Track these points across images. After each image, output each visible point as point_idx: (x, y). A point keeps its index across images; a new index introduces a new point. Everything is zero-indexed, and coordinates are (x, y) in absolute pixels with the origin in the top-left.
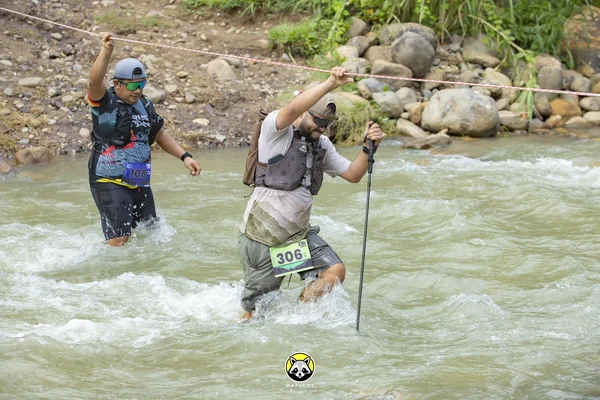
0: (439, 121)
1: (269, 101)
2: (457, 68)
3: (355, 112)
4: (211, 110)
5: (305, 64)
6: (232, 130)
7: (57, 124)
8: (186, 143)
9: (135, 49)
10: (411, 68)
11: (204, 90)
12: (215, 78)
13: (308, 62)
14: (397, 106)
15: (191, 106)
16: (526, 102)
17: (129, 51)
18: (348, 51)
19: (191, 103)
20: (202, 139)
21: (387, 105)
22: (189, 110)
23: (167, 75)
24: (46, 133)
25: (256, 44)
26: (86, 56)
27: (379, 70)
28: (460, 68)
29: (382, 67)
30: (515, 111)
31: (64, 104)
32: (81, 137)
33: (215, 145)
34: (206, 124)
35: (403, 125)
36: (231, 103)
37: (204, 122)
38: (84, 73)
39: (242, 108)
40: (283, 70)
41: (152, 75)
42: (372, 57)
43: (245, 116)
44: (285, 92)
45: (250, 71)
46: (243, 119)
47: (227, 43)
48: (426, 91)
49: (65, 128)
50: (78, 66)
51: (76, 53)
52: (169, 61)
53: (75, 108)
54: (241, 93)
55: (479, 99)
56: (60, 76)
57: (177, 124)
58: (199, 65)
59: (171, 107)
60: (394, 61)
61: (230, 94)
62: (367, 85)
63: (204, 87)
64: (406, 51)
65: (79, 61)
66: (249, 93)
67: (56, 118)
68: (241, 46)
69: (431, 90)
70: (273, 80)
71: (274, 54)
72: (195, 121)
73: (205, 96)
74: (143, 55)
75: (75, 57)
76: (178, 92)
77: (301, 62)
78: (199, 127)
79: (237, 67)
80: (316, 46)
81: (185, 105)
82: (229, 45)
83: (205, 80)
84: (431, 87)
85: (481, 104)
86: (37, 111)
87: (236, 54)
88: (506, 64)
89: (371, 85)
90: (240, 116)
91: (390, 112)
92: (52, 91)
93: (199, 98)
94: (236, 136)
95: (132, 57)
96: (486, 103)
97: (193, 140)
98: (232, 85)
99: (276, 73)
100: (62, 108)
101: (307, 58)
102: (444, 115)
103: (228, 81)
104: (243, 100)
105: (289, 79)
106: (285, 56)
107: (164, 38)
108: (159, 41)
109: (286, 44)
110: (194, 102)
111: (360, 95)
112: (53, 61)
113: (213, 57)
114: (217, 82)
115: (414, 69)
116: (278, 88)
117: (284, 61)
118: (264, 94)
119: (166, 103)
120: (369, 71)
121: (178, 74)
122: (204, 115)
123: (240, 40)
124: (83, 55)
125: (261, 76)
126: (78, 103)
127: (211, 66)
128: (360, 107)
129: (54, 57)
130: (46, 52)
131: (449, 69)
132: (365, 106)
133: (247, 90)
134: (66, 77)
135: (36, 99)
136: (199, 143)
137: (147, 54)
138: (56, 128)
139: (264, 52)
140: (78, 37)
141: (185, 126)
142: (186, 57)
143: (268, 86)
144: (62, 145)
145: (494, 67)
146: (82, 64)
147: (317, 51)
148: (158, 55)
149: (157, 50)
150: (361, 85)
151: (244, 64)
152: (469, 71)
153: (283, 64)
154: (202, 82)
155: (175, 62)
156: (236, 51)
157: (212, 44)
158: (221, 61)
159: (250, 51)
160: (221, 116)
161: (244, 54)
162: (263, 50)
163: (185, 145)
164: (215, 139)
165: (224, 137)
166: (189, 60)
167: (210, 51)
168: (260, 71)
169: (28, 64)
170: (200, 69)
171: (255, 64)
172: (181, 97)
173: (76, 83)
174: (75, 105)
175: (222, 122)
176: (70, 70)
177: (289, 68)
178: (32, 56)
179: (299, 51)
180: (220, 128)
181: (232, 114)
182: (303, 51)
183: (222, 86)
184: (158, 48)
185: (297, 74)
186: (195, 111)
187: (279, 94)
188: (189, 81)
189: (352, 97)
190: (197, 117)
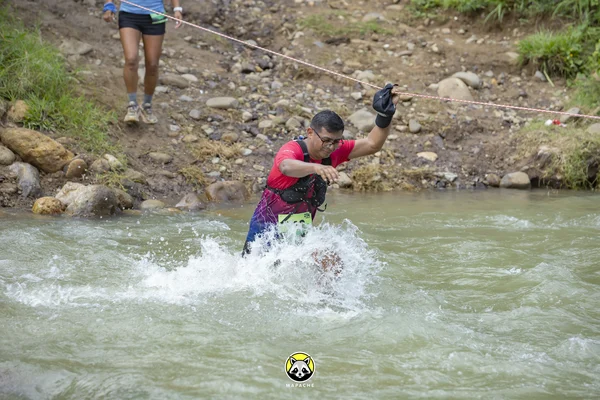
1: (514, 131)
4: (439, 142)
5: (565, 85)
6: (465, 166)
7: (253, 154)
8: (409, 181)
9: (348, 63)
11: (432, 117)
12: (447, 103)
13: (569, 83)
15: (416, 136)
17: (341, 65)
19: (416, 133)
20: (427, 177)
22: (412, 142)
24: (240, 165)
25: (502, 58)
26: (287, 71)
31: (261, 131)
33: (444, 185)
34: (433, 159)
36: (465, 134)
37: (430, 156)
38: (284, 93)
39: (479, 140)
40: (535, 92)
41: (369, 97)
43: (482, 150)
44: (535, 122)
45: (492, 93)
46: (479, 154)
47: (465, 56)
49: (263, 159)
50: (277, 84)
51: (274, 66)
53: (275, 136)
54: (479, 121)
56: (255, 96)
57: (397, 158)
58: (427, 85)
59: (391, 137)
61: (466, 123)
63: (433, 113)
65: (278, 77)
66: (489, 122)
67: (252, 147)
68: (483, 61)
70: (520, 106)
71: (525, 71)
72: (419, 155)
73: (434, 125)
74: (357, 72)
75: (274, 72)
76: (400, 119)
77: (560, 82)
78: (425, 162)
79: (476, 88)
80: (580, 62)
81: (408, 135)
82: (467, 60)
83: (434, 104)
86: (230, 138)
87: (476, 71)
90: (476, 150)
92: (247, 114)
93: (426, 127)
94: (470, 174)
95: (344, 73)
97: (417, 178)
98: (468, 111)
99: (525, 96)
100: (259, 135)
101: (567, 77)
103: (464, 106)
104: (482, 130)
105: (541, 104)
106: (538, 74)
107: (385, 50)
108: (379, 53)
109: (540, 60)
110: (419, 132)
112: (247, 76)
113: (446, 76)
114: (450, 107)
116: (526, 115)
117: (538, 81)
118: (508, 123)
122: (432, 148)
123: (483, 53)
124: (283, 70)
125: (506, 100)
126: (278, 129)
127: (443, 86)
129: (246, 71)
130: (237, 65)
133: (486, 118)
134: (263, 97)
135: (228, 123)
136: (424, 182)
137: (363, 69)
138: (252, 159)
139: (512, 70)
140: (277, 47)
141: (407, 160)
142: (413, 74)
143: (514, 113)
144: (260, 179)
146: (282, 81)
147: (581, 69)
148: (377, 71)
149: (376, 65)
151: (485, 84)
153: (536, 84)
154: (430, 106)
155: (397, 81)
156: (475, 67)
157: (445, 58)
158: (455, 80)
159: (494, 68)
160: (453, 149)
161: (486, 70)
162: (511, 66)
163: (407, 185)
164: (443, 177)
165: (456, 176)
166: (415, 78)
167: (443, 67)
168: (505, 94)
169: (216, 80)
170: (429, 90)
171: (499, 84)
172: (404, 124)
173: (275, 105)
174: (274, 132)
175: (453, 157)
176: (268, 88)
177: (543, 90)
178: (221, 70)
179: (557, 68)
180: (450, 164)
181: (466, 147)
182: (562, 68)
183: (454, 112)
184: (378, 62)
185: (553, 98)
186: (421, 142)
187: (526, 123)
188: (414, 105)
190: (422, 150)
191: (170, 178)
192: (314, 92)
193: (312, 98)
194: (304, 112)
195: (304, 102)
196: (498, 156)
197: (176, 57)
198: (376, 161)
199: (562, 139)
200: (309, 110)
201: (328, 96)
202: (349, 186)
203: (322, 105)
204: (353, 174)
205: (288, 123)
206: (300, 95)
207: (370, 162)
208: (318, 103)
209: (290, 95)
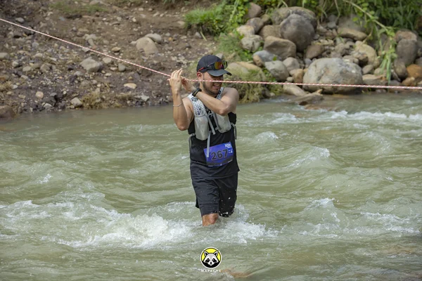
1: (183, 69)
2: (332, 42)
3: (249, 76)
4: (137, 76)
5: (213, 40)
6: (154, 92)
7: (18, 88)
8: (119, 102)
9: (81, 30)
10: (295, 42)
11: (133, 61)
12: (142, 52)
13: (216, 39)
14: (283, 72)
15: (123, 74)
16: (386, 68)
17: (76, 31)
18: (246, 30)
19: (123, 71)
20: (130, 99)
21: (276, 71)
22: (121, 77)
23: (104, 50)
24: (10, 95)
25: (175, 25)
26: (42, 36)
27: (270, 44)
28: (335, 41)
29: (272, 42)
30: (377, 75)
31: (24, 73)
32: (37, 98)
33: (142, 103)
34: (134, 88)
35: (288, 86)
37: (132, 86)
38: (40, 49)
40: (196, 45)
42: (265, 34)
43: (164, 81)
45: (170, 46)
46: (162, 83)
47: (153, 24)
48: (307, 60)
49: (25, 91)
50: (36, 44)
51: (35, 33)
52: (107, 39)
53: (33, 76)
54: (162, 64)
55: (347, 65)
56: (21, 52)
57: (111, 87)
58: (130, 42)
59: (107, 74)
60: (282, 37)
61: (154, 64)
62: (260, 56)
63: (133, 59)
64: (291, 29)
65: (37, 39)
66: (168, 64)
67: (18, 84)
68: (164, 27)
69: (312, 59)
70: (187, 53)
71: (189, 32)
72: (125, 85)
73: (134, 66)
74: (86, 35)
75: (34, 36)
76: (112, 63)
77: (210, 39)
78: (129, 90)
79: (160, 43)
80: (222, 26)
81: (118, 73)
82: (154, 26)
83: (134, 53)
84: (311, 56)
85: (348, 69)
86: (3, 78)
87: (160, 33)
88: (372, 38)
89: (264, 56)
90: (160, 81)
91: (278, 77)
92: (15, 63)
93: (130, 68)
94: (157, 96)
95: (78, 36)
96: (353, 69)
97: (124, 99)
98: (155, 57)
99: (190, 47)
100: (23, 76)
101: (215, 35)
102: (319, 78)
103: (153, 54)
104: (164, 69)
105: (200, 52)
106: (197, 34)
107: (103, 21)
108: (100, 23)
109: (198, 25)
110: (125, 71)
111: (255, 63)
112: (17, 40)
113: (142, 36)
114: (144, 55)
115: (298, 43)
116: (191, 59)
117: (197, 38)
118: (180, 64)
119: (103, 72)
120: (262, 45)
121: (113, 49)
122: (133, 80)
123: (163, 22)
124: (40, 35)
125: (178, 50)
126: (35, 72)
127: (140, 43)
128: (253, 73)
129: (17, 37)
130: (11, 33)
131: (326, 42)
132: (257, 72)
133: (166, 61)
134: (26, 52)
136: (128, 102)
137: (90, 34)
138: (18, 92)
139: (182, 32)
140: (36, 21)
141: (118, 89)
142: (120, 36)
143: (183, 58)
144: (23, 104)
145: (362, 40)
146: (39, 42)
147: (222, 30)
148: (98, 34)
149: (98, 31)
150: (256, 56)
151: (165, 41)
152: (342, 45)
153: (196, 40)
154: (131, 55)
155: (111, 40)
156: (159, 31)
157: (141, 26)
158: (147, 39)
159: (171, 31)
160: (146, 81)
161: (166, 33)
162: (181, 29)
163: (117, 104)
164: (140, 99)
165: (148, 97)
166: (122, 38)
167: (139, 31)
168: (177, 46)
170: (131, 45)
171: (174, 40)
172: (115, 67)
173: (34, 57)
174: (32, 73)
175: (146, 86)
176: (29, 47)
177: (201, 44)
179: (209, 30)
180: (145, 90)
181: (154, 80)
182: (211, 30)
183: (147, 58)
184: (99, 29)
185: (207, 48)
186: (126, 77)
187: (191, 64)
188: (122, 54)
189: (248, 65)
190: (127, 82)
192: (59, 48)
193: (58, 52)
194: (52, 60)
195: (52, 55)
198: (98, 90)
200: (55, 59)
201: (67, 50)
202: (81, 106)
203: (63, 56)
204: (83, 98)
205: (41, 68)
206: (50, 50)
207: (94, 90)
208: (61, 55)
209: (43, 50)
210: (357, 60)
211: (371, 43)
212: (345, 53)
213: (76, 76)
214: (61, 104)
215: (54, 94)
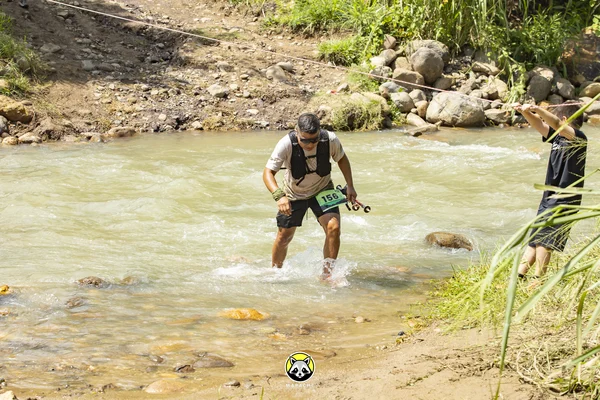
0: (436, 115)
1: (308, 97)
2: (464, 75)
3: (370, 106)
4: (261, 103)
5: (344, 70)
6: (275, 118)
7: (144, 110)
8: (238, 127)
9: (215, 56)
10: (423, 75)
11: (258, 89)
12: (271, 80)
13: (347, 69)
14: (408, 103)
15: (247, 100)
17: (210, 58)
18: (378, 61)
19: (248, 97)
20: (250, 124)
21: (400, 102)
22: (244, 103)
23: (233, 77)
24: (135, 117)
25: (309, 54)
26: (178, 61)
27: (398, 75)
28: (468, 76)
29: (401, 73)
31: (152, 96)
32: (160, 120)
33: (260, 128)
34: (255, 113)
35: (412, 118)
36: (278, 98)
37: (254, 111)
39: (286, 102)
40: (326, 74)
42: (396, 66)
43: (287, 108)
44: (321, 91)
45: (300, 75)
46: (284, 110)
47: (288, 52)
48: (435, 93)
49: (149, 113)
51: (171, 59)
52: (238, 66)
54: (288, 91)
56: (154, 76)
58: (260, 69)
59: (232, 100)
60: (412, 69)
61: (279, 92)
62: (387, 87)
63: (259, 86)
64: (419, 61)
66: (294, 91)
67: (143, 106)
70: (315, 82)
71: (322, 61)
72: (248, 111)
73: (258, 93)
74: (220, 61)
76: (238, 89)
77: (342, 68)
78: (251, 115)
79: (290, 71)
80: (354, 57)
81: (242, 99)
83: (261, 81)
85: (469, 103)
86: (130, 101)
88: (504, 74)
89: (391, 87)
90: (283, 108)
91: (402, 108)
93: (254, 94)
94: (277, 122)
95: (212, 62)
96: (474, 103)
97: (243, 124)
98: (283, 85)
99: (320, 76)
100: (149, 99)
101: (346, 66)
102: (441, 111)
103: (280, 82)
104: (288, 96)
105: (328, 81)
106: (329, 64)
107: (239, 49)
108: (235, 50)
109: (331, 55)
110: (250, 97)
111: (379, 94)
112: (153, 64)
113: (274, 64)
114: (271, 82)
115: (427, 75)
117: (329, 67)
118: (305, 92)
119: (229, 97)
120: (391, 76)
121: (242, 76)
122: (256, 106)
123: (299, 51)
124: (176, 61)
127: (269, 70)
128: (376, 103)
130: (149, 58)
131: (458, 76)
132: (380, 102)
136: (248, 127)
137: (223, 60)
138: (142, 113)
141: (240, 114)
143: (310, 86)
144: (145, 125)
145: (495, 75)
146: (173, 67)
147: (355, 61)
148: (232, 61)
149: (231, 58)
150: (381, 88)
153: (327, 69)
156: (293, 59)
158: (277, 67)
159: (304, 60)
160: (269, 108)
161: (299, 61)
162: (315, 58)
163: (236, 128)
164: (260, 124)
165: (268, 123)
166: (254, 66)
167: (272, 59)
169: (132, 67)
170: (261, 73)
172: (240, 93)
174: (160, 97)
175: (268, 112)
177: (331, 73)
178: (137, 60)
179: (341, 60)
180: (266, 116)
181: (277, 107)
182: (343, 60)
185: (336, 78)
186: (249, 103)
187: (316, 92)
188: (249, 81)
189: (372, 95)
190: (250, 107)
191: (89, 124)
196: (295, 111)
197: (111, 53)
199: (334, 102)
202: (201, 129)
204: (203, 122)
207: (216, 114)
210: (485, 95)
211: (504, 78)
212: (475, 87)
213: (201, 101)
214: (181, 127)
215: (176, 117)
